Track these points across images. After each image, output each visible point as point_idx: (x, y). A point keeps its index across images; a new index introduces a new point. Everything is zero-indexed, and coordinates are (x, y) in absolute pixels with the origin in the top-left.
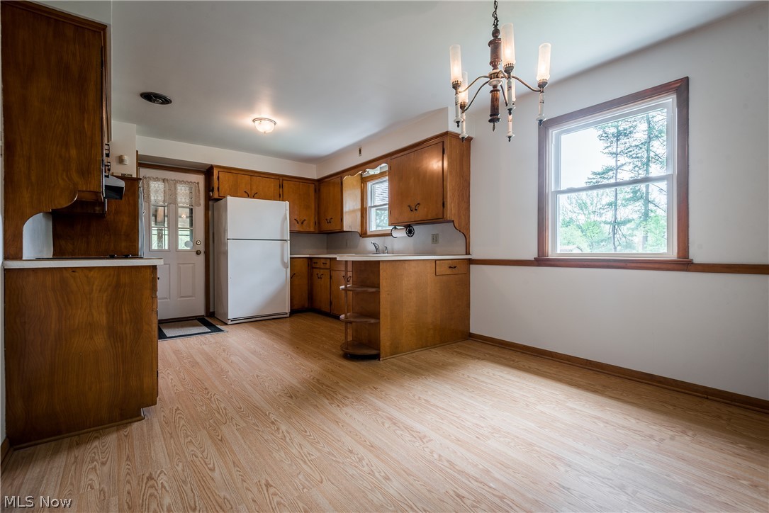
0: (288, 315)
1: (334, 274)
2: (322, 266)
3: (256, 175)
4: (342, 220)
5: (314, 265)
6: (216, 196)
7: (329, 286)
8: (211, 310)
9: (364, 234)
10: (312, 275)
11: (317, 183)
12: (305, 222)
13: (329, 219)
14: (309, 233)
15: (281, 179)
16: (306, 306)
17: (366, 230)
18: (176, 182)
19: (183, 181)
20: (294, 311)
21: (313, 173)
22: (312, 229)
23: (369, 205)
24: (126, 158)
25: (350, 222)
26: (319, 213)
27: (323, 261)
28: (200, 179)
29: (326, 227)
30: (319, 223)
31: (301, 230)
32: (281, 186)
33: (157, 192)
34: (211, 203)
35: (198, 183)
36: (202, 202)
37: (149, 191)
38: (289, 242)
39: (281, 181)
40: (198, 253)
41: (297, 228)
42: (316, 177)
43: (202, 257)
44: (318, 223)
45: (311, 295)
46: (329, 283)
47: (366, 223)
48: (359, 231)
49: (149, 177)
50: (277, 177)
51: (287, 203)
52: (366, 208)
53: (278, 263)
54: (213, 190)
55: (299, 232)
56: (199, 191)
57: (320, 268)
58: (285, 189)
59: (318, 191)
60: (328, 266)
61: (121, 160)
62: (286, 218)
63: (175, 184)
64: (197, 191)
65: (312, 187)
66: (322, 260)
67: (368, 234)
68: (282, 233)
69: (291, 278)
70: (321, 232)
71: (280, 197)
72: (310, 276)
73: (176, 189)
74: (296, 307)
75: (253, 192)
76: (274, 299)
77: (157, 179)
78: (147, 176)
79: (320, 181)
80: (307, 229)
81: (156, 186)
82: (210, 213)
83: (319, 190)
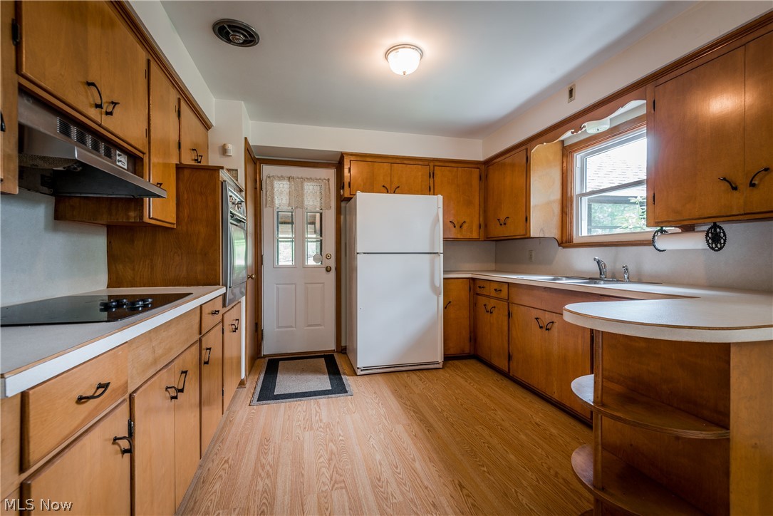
0: (440, 366)
1: (514, 309)
2: (493, 294)
3: (398, 161)
4: (527, 219)
5: (479, 291)
6: (347, 195)
7: (506, 328)
8: (343, 344)
9: (566, 241)
10: (475, 304)
11: (483, 167)
12: (465, 225)
13: (502, 218)
14: (470, 240)
15: (432, 164)
16: (467, 350)
17: (571, 235)
18: (303, 179)
19: (311, 178)
20: (448, 358)
21: (478, 151)
22: (475, 235)
23: (577, 190)
24: (230, 147)
25: (542, 222)
26: (485, 212)
27: (496, 286)
28: (330, 174)
29: (498, 231)
30: (486, 226)
31: (459, 236)
32: (432, 175)
33: (281, 193)
34: (343, 204)
35: (328, 180)
36: (333, 204)
37: (273, 194)
38: (442, 255)
39: (432, 168)
40: (328, 270)
41: (453, 234)
42: (481, 158)
43: (333, 274)
44: (484, 226)
45: (474, 337)
46: (506, 323)
47: (571, 222)
48: (558, 236)
49: (273, 177)
50: (427, 163)
51: (440, 197)
52: (571, 199)
53: (424, 288)
54: (343, 188)
55: (456, 240)
56: (329, 190)
57: (489, 296)
58: (437, 178)
59: (484, 178)
60: (504, 294)
61: (224, 151)
62: (438, 220)
63: (302, 182)
64: (327, 190)
65: (476, 173)
66: (492, 284)
67: (575, 241)
68: (432, 243)
69: (445, 308)
70: (488, 239)
71: (431, 190)
72: (473, 306)
73: (302, 187)
74: (452, 352)
75: (394, 187)
76: (420, 341)
77: (281, 178)
78: (271, 175)
79: (488, 163)
80: (468, 235)
81: (281, 186)
82: (342, 217)
83: (486, 176)
